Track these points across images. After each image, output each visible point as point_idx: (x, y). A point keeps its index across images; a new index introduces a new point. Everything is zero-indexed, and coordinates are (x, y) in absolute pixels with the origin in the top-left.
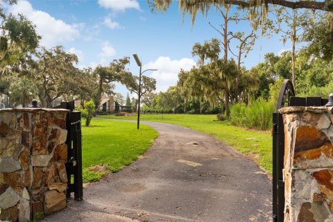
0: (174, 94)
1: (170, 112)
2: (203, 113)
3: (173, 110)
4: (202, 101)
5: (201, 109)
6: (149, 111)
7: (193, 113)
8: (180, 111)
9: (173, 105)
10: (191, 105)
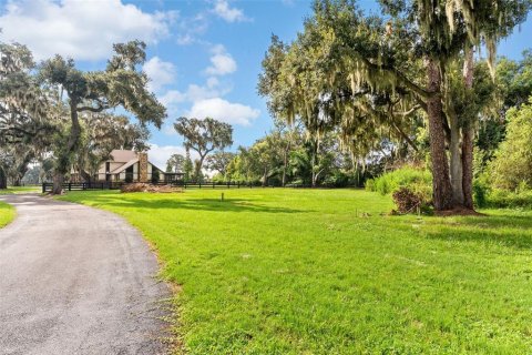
0: (263, 150)
1: (257, 184)
2: (318, 185)
3: (262, 180)
4: (316, 163)
5: (315, 178)
6: (220, 183)
7: (299, 186)
8: (274, 182)
9: (262, 172)
10: (295, 170)
